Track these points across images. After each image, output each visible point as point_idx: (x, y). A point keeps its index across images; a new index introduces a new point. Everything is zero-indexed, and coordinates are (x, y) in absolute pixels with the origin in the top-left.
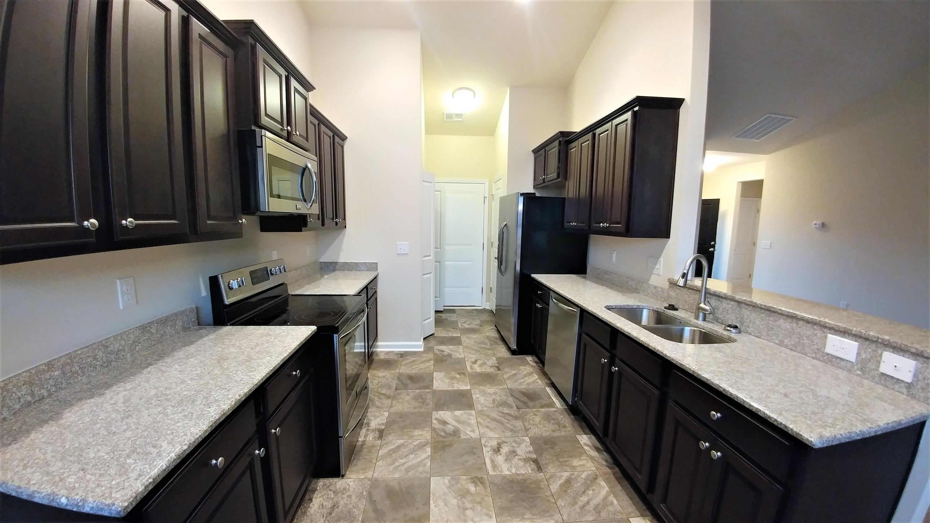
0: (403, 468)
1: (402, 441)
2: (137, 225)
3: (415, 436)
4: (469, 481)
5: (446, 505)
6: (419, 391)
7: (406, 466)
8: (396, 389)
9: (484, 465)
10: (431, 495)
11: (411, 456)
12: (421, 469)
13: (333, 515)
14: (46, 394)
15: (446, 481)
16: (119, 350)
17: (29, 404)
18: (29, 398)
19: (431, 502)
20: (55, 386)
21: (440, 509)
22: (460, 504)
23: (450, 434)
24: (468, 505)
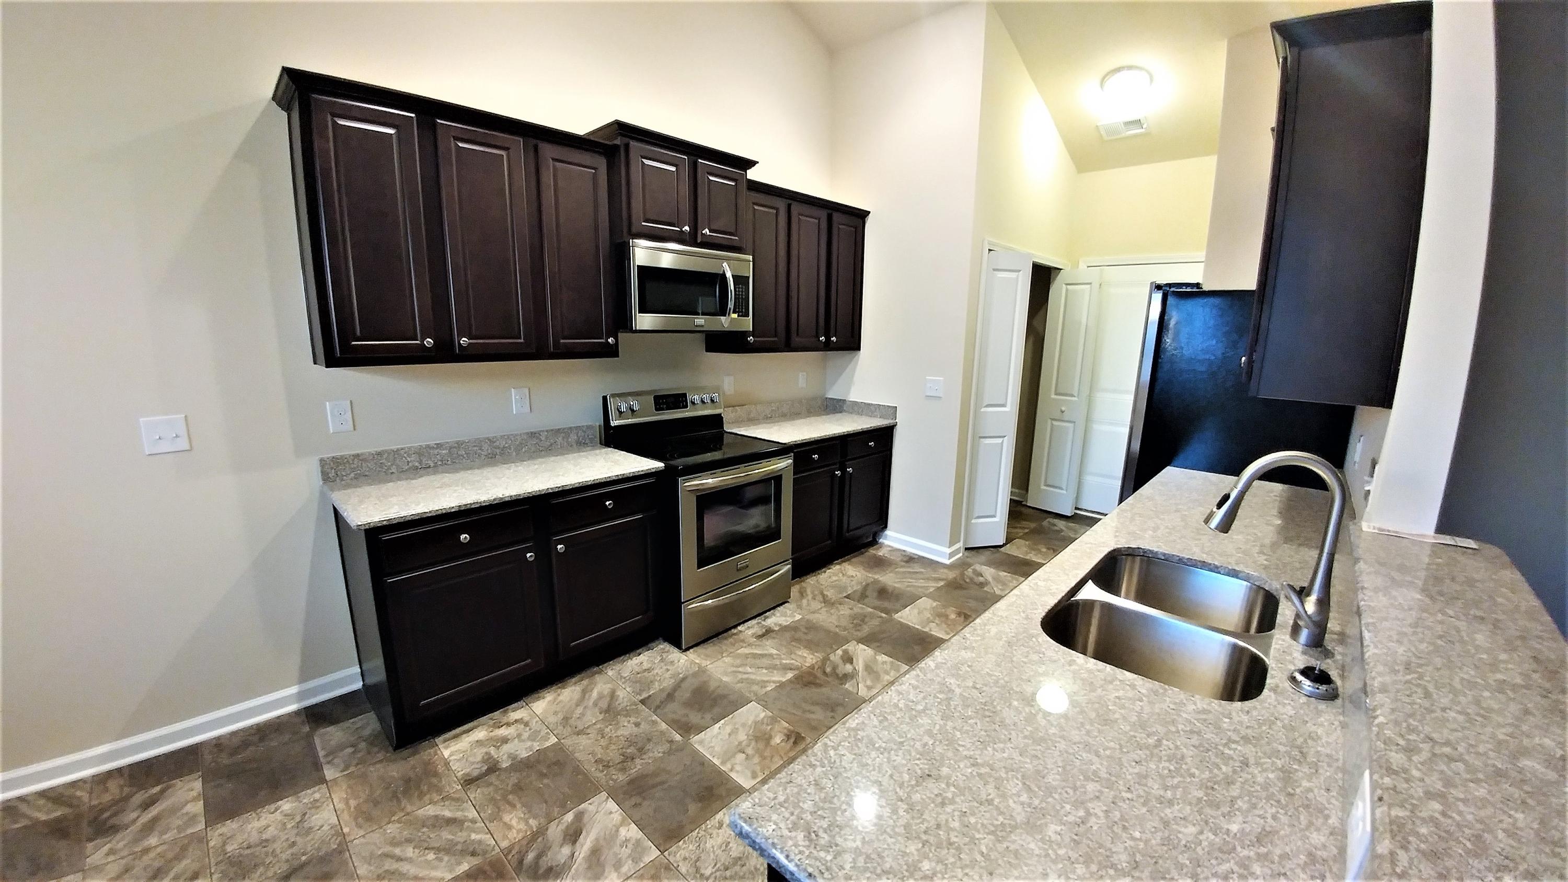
0: (740, 676)
1: (775, 652)
2: (470, 344)
3: (795, 654)
4: (786, 731)
5: (730, 734)
6: (870, 610)
7: (745, 676)
8: (847, 597)
9: (825, 729)
10: (731, 716)
11: (764, 671)
12: (755, 688)
13: (639, 675)
14: (432, 465)
15: (762, 715)
16: (504, 447)
17: (417, 468)
18: (417, 464)
19: (722, 721)
20: (442, 461)
21: (720, 733)
22: (744, 743)
23: (837, 675)
24: (750, 751)
